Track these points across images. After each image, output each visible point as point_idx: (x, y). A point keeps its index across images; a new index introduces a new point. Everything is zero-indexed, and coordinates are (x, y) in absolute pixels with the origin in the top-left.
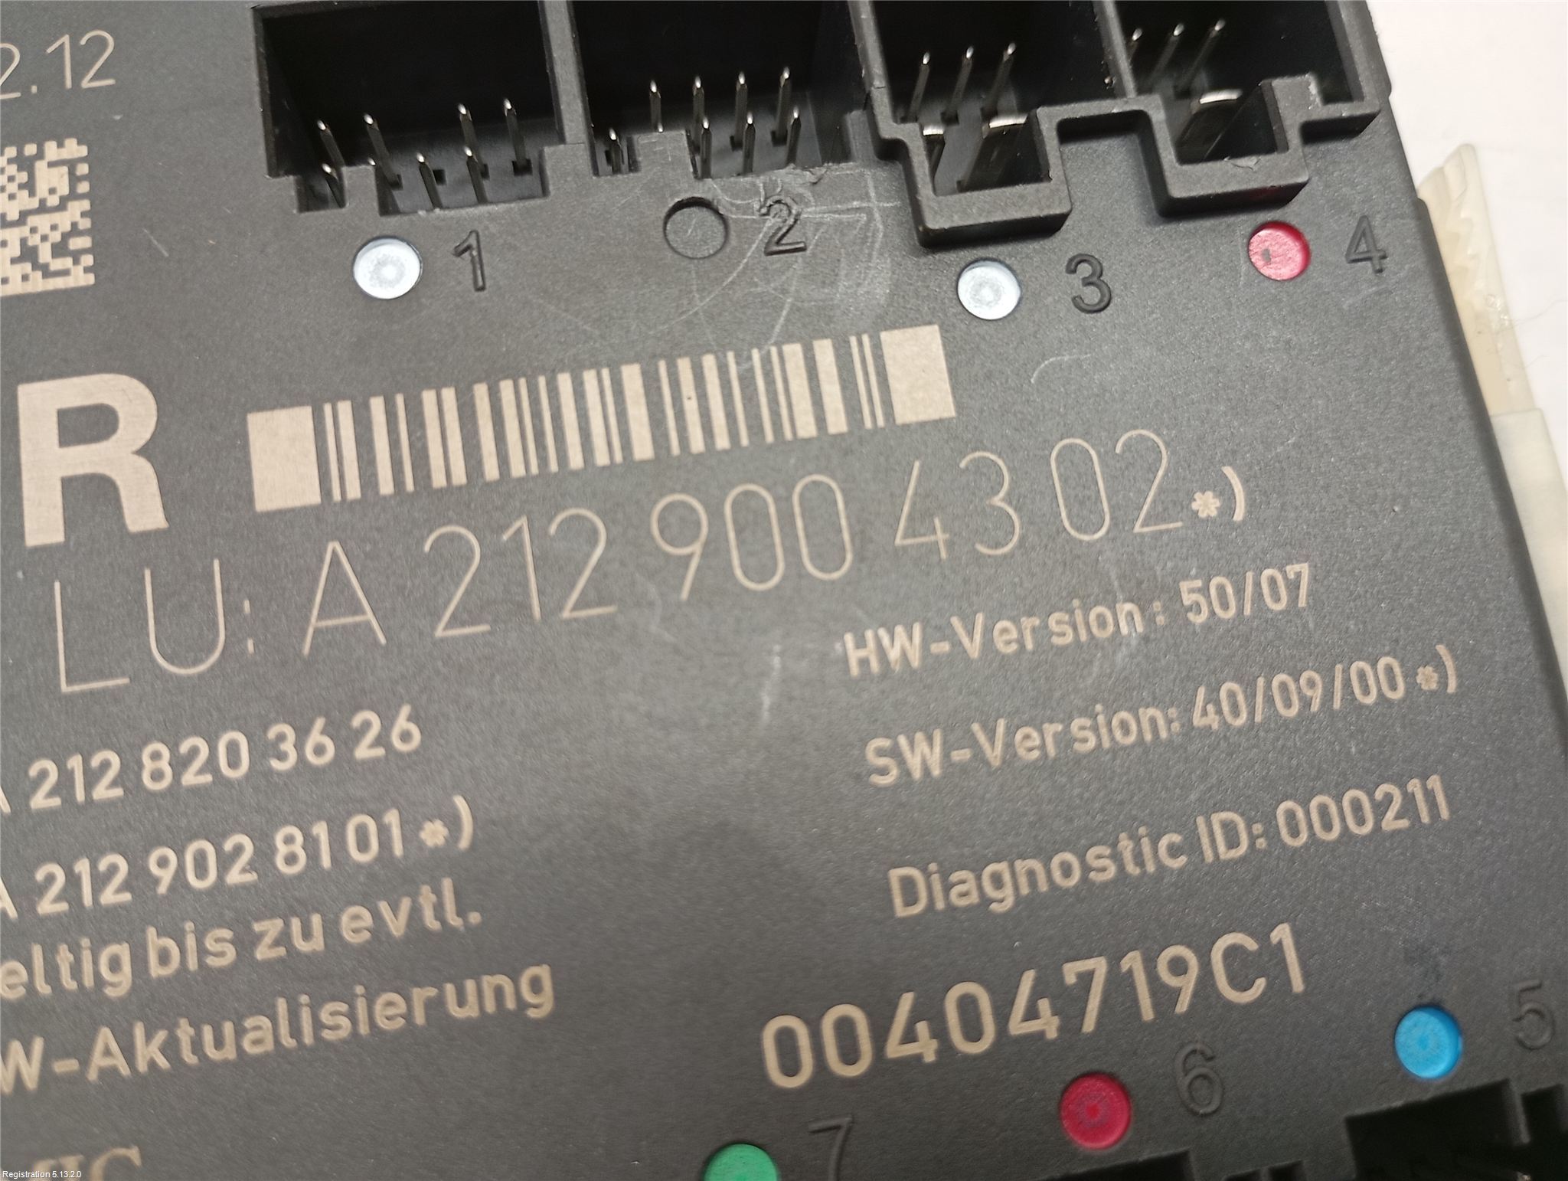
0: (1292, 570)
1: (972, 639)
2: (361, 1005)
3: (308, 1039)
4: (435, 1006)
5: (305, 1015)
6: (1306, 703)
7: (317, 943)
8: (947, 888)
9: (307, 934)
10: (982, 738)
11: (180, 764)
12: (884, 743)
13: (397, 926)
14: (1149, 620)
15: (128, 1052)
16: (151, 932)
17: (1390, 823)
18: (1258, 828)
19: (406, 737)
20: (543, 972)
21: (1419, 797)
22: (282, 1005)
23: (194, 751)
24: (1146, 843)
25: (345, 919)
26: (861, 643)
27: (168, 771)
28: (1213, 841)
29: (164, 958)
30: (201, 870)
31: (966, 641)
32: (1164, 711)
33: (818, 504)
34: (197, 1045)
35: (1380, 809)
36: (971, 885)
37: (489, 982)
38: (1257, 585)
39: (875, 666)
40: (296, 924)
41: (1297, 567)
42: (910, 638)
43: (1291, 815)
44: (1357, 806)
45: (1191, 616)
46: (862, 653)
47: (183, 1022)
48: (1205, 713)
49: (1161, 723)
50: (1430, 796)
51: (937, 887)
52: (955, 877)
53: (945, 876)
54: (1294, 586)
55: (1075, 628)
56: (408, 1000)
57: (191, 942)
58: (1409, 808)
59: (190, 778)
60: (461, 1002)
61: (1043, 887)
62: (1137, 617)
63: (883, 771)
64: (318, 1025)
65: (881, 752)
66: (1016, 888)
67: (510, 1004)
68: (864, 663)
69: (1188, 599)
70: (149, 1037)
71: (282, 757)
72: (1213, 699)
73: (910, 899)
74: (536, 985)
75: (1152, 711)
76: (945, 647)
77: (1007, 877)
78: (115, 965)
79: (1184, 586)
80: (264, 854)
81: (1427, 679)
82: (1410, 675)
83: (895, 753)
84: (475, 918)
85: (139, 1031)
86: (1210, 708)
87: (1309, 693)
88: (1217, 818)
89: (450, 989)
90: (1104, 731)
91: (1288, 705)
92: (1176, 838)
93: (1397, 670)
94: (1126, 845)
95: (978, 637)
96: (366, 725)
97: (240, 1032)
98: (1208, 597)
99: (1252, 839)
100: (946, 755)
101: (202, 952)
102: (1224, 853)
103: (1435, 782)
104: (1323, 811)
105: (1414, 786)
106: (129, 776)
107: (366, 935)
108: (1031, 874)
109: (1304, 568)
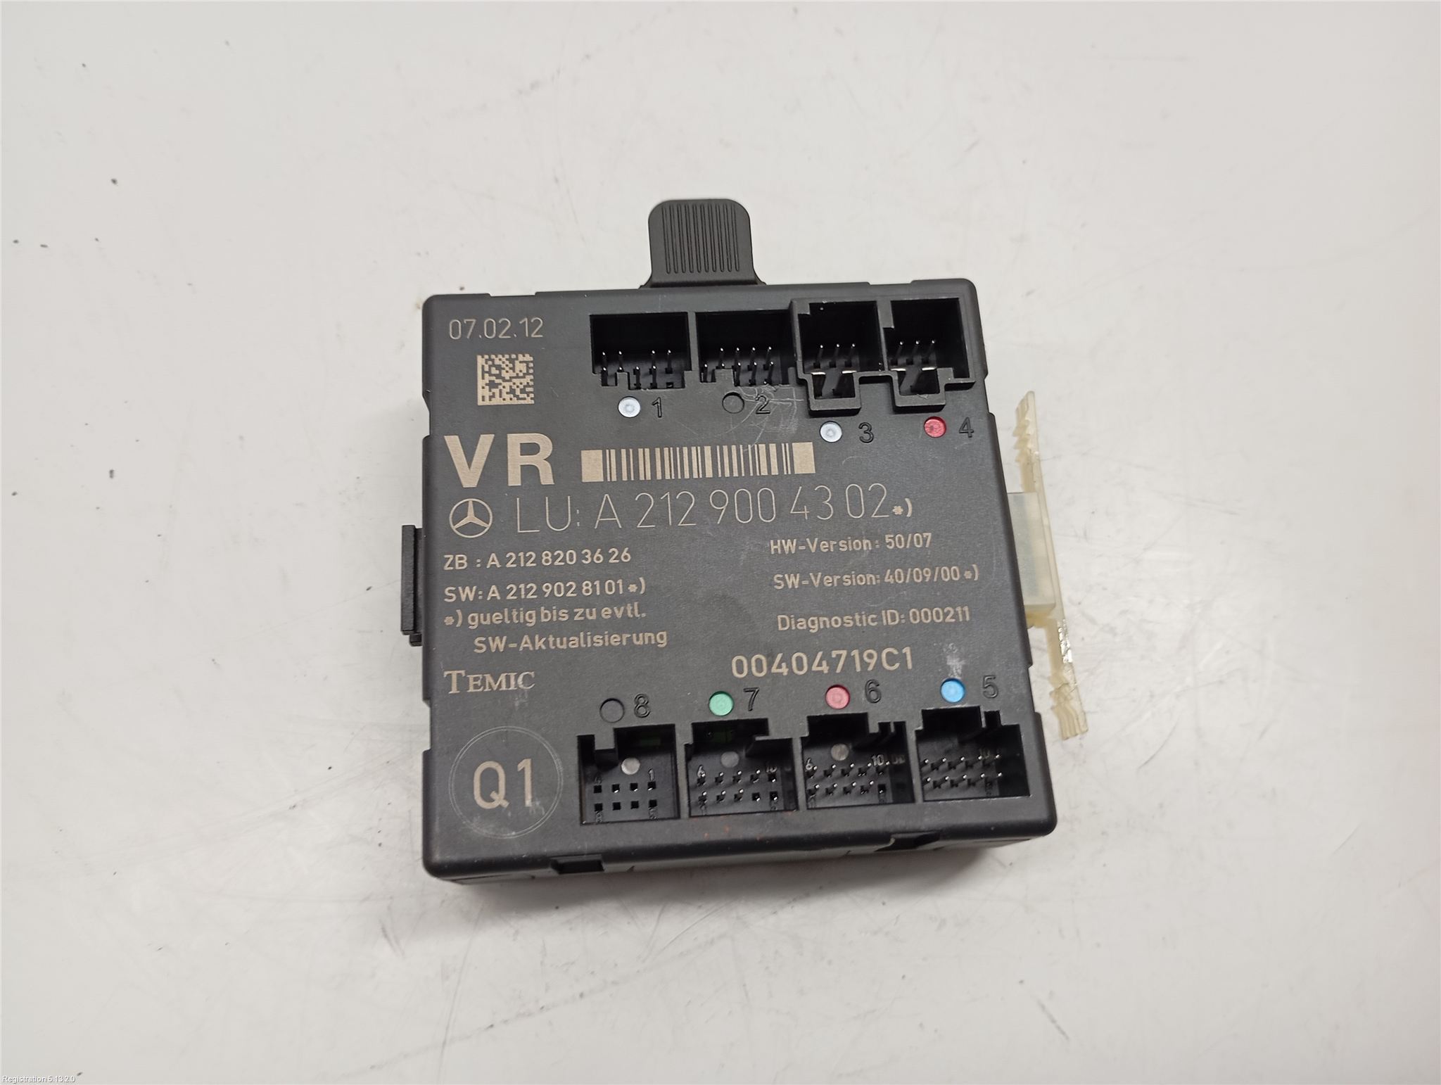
0: (925, 535)
1: (813, 546)
2: (606, 637)
3: (589, 645)
4: (630, 640)
5: (589, 638)
6: (924, 578)
7: (594, 617)
8: (796, 623)
9: (591, 614)
10: (813, 578)
11: (555, 558)
12: (781, 576)
13: (619, 614)
14: (873, 545)
15: (533, 643)
16: (543, 608)
17: (948, 619)
18: (902, 616)
19: (626, 557)
20: (664, 634)
21: (960, 612)
22: (582, 634)
23: (559, 555)
24: (864, 617)
25: (603, 610)
26: (776, 544)
27: (550, 560)
28: (887, 618)
29: (546, 616)
30: (559, 592)
31: (811, 547)
32: (875, 575)
33: (766, 497)
34: (555, 644)
35: (946, 615)
36: (804, 623)
37: (647, 635)
38: (912, 538)
39: (779, 551)
40: (588, 610)
41: (927, 534)
42: (792, 544)
43: (914, 613)
44: (937, 613)
45: (888, 546)
46: (776, 547)
47: (551, 636)
48: (889, 578)
49: (874, 579)
50: (964, 613)
51: (793, 622)
52: (799, 620)
53: (796, 618)
54: (925, 540)
55: (848, 546)
56: (621, 637)
57: (555, 612)
58: (955, 616)
59: (557, 563)
60: (638, 640)
61: (828, 626)
62: (870, 545)
63: (779, 585)
64: (593, 642)
65: (778, 578)
66: (819, 626)
67: (653, 642)
68: (776, 550)
69: (887, 541)
70: (540, 640)
71: (587, 559)
72: (892, 573)
73: (784, 625)
74: (662, 637)
75: (871, 576)
76: (803, 548)
77: (816, 622)
78: (530, 616)
79: (887, 536)
80: (579, 588)
81: (968, 575)
82: (962, 573)
83: (783, 579)
84: (644, 615)
85: (537, 637)
86: (891, 577)
87: (926, 575)
88: (889, 611)
89: (634, 635)
90: (854, 580)
91: (918, 578)
92: (874, 616)
93: (958, 571)
94: (857, 617)
95: (815, 545)
96: (614, 552)
97: (568, 641)
98: (895, 540)
99: (900, 619)
100: (800, 582)
101: (558, 616)
102: (890, 623)
103: (966, 609)
104: (926, 613)
105: (959, 609)
106: (538, 560)
107: (609, 616)
108: (824, 622)
109: (930, 534)
